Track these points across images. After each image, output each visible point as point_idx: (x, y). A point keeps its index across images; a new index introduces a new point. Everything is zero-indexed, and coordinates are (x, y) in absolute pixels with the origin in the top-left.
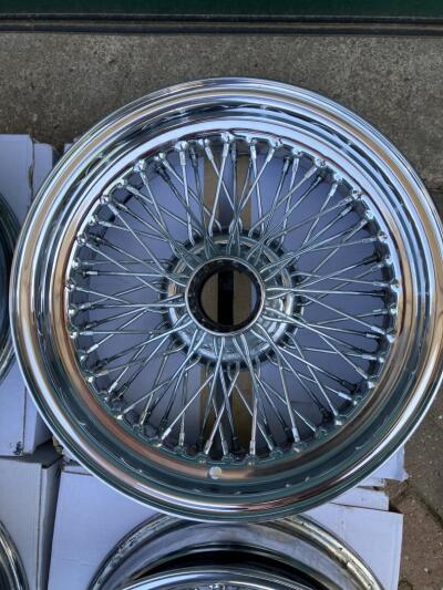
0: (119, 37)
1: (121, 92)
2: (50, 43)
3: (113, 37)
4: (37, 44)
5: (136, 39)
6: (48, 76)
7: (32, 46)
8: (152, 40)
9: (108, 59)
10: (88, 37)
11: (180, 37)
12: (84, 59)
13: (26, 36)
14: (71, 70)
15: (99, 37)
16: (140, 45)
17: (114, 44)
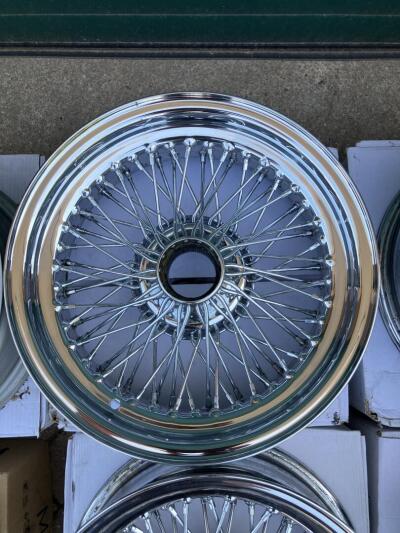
0: (325, 62)
1: (331, 107)
2: (266, 68)
3: (320, 63)
4: (255, 69)
5: (340, 64)
6: (266, 95)
7: (250, 71)
8: (354, 64)
9: (318, 80)
10: (299, 63)
11: (380, 62)
12: (297, 81)
13: (244, 62)
14: (286, 90)
15: (308, 63)
16: (344, 69)
17: (321, 68)
